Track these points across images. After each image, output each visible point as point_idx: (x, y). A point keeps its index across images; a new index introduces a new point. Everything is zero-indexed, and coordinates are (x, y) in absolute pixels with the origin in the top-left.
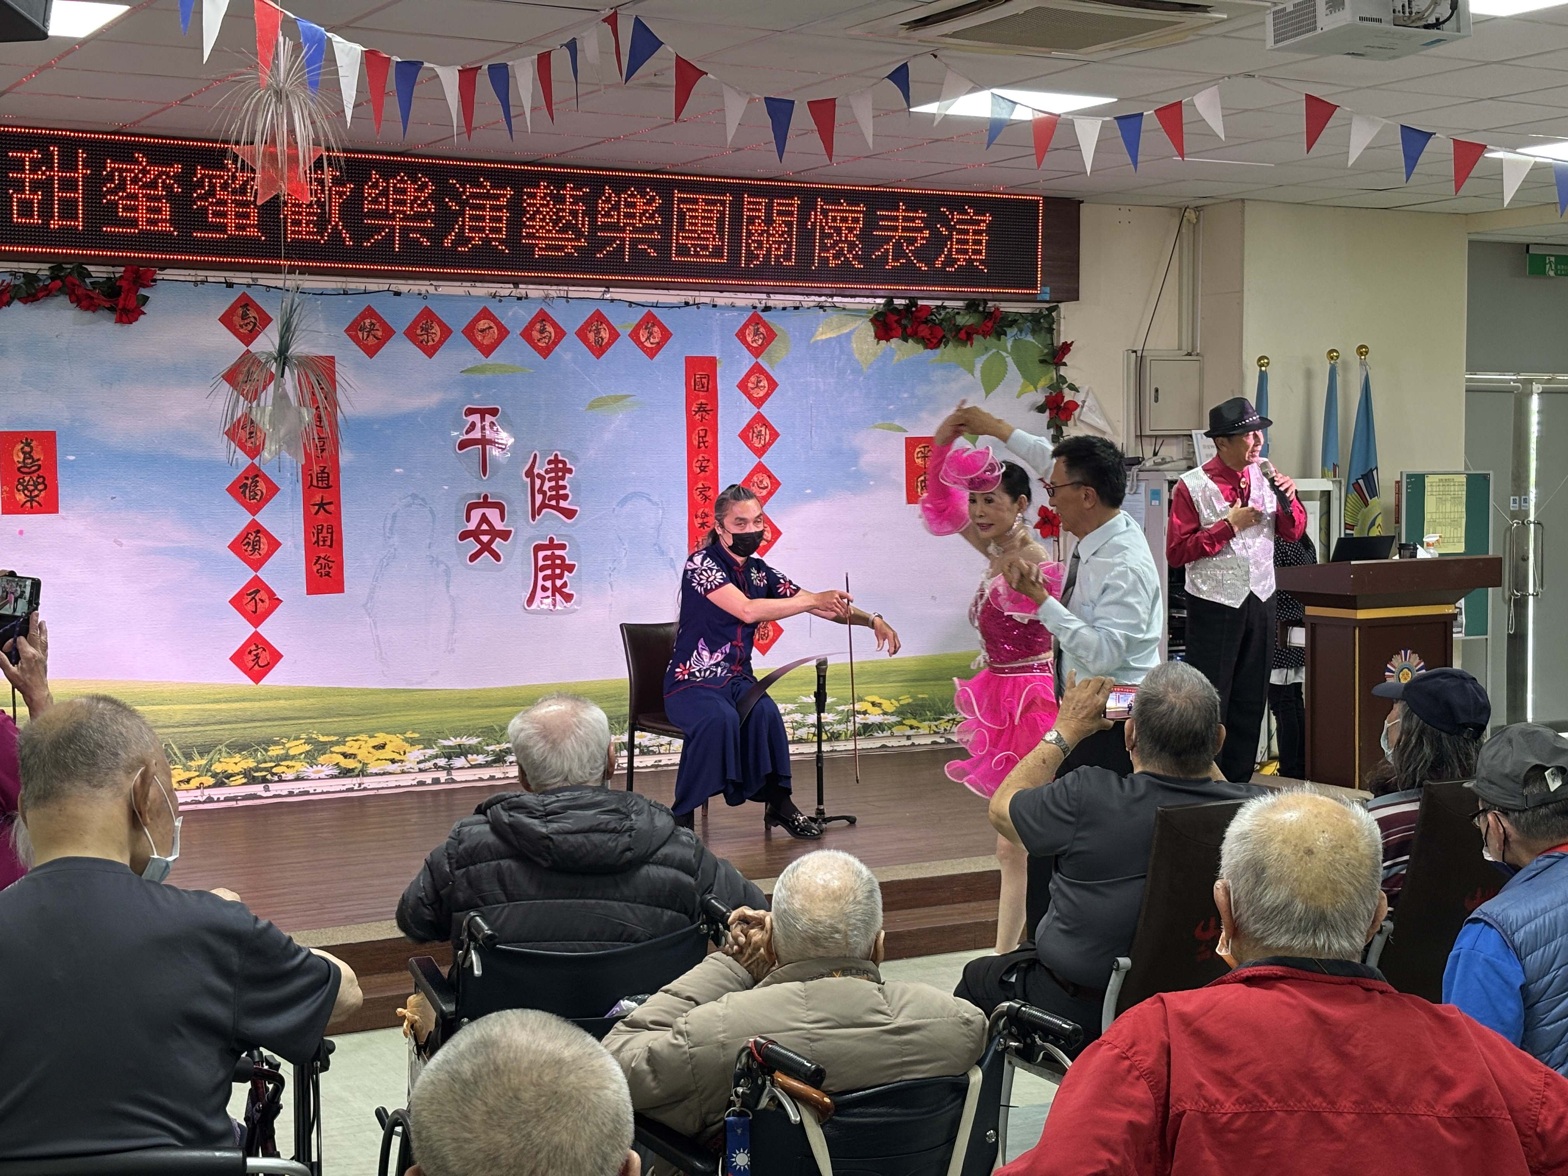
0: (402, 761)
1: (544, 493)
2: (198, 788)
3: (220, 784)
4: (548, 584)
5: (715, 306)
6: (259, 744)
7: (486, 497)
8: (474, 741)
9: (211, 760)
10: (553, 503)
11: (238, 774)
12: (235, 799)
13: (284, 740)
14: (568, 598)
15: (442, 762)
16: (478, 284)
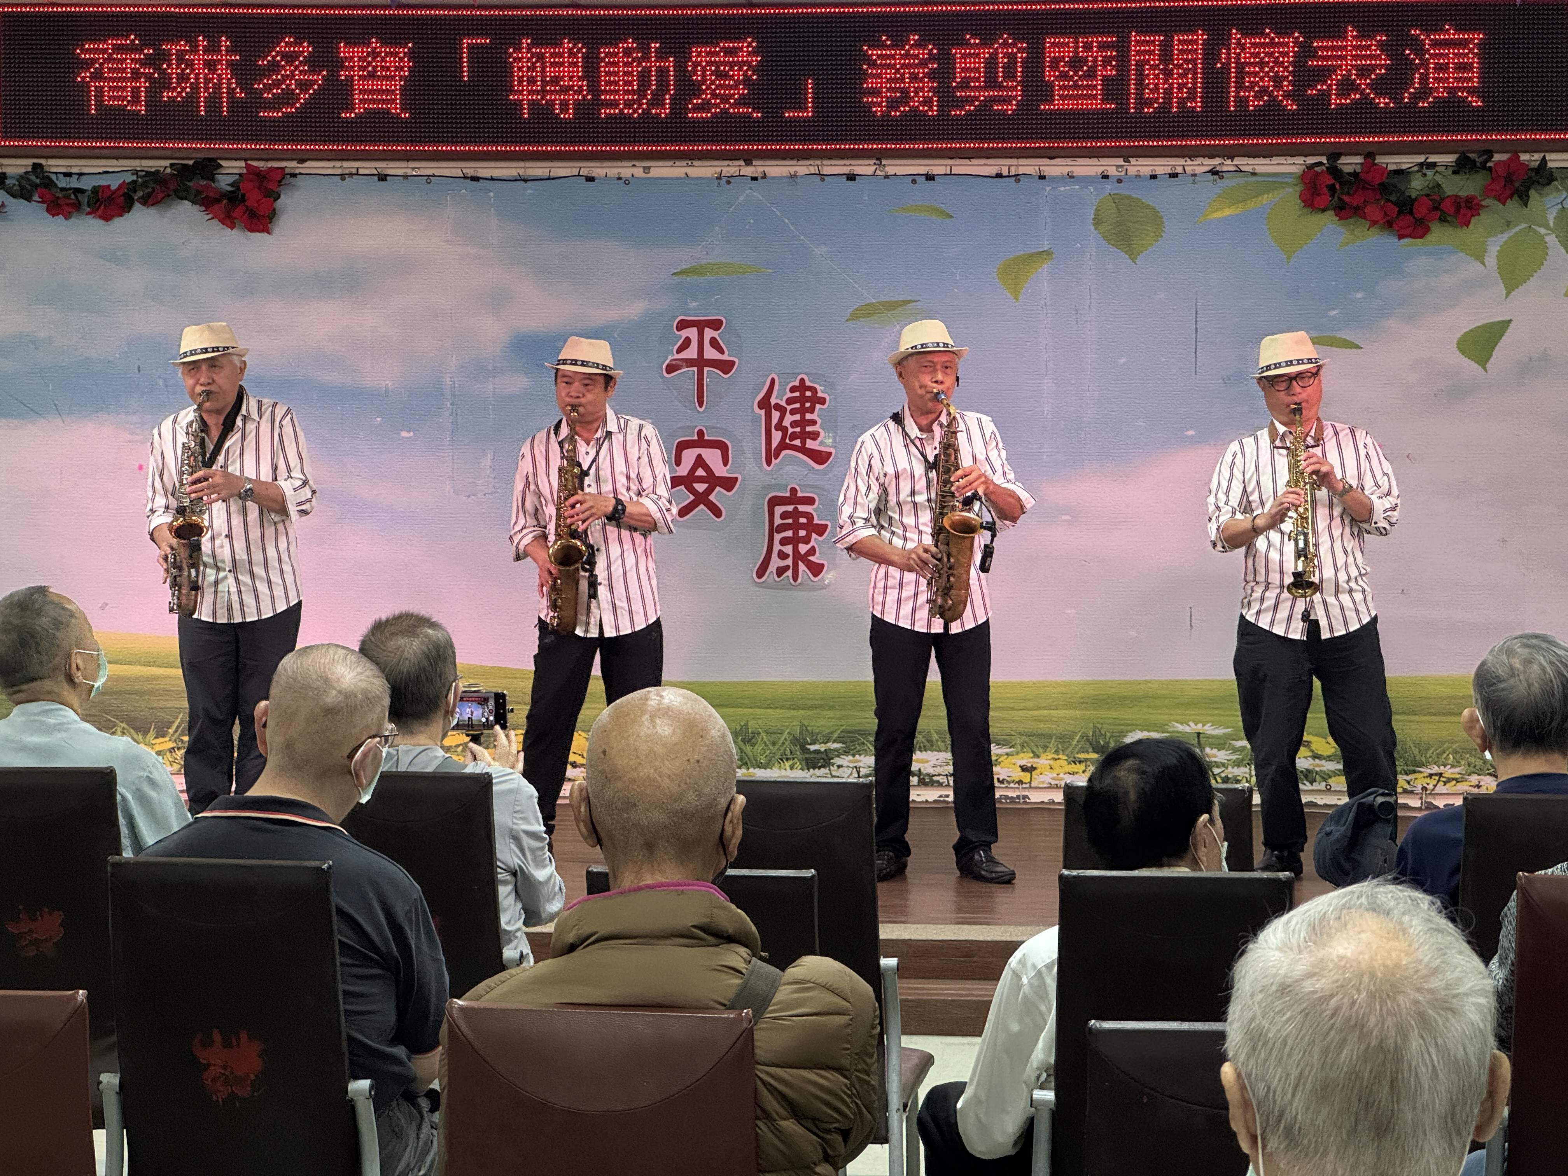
1: (784, 430)
4: (788, 549)
5: (1042, 177)
7: (702, 434)
10: (797, 442)
14: (817, 569)
16: (695, 163)
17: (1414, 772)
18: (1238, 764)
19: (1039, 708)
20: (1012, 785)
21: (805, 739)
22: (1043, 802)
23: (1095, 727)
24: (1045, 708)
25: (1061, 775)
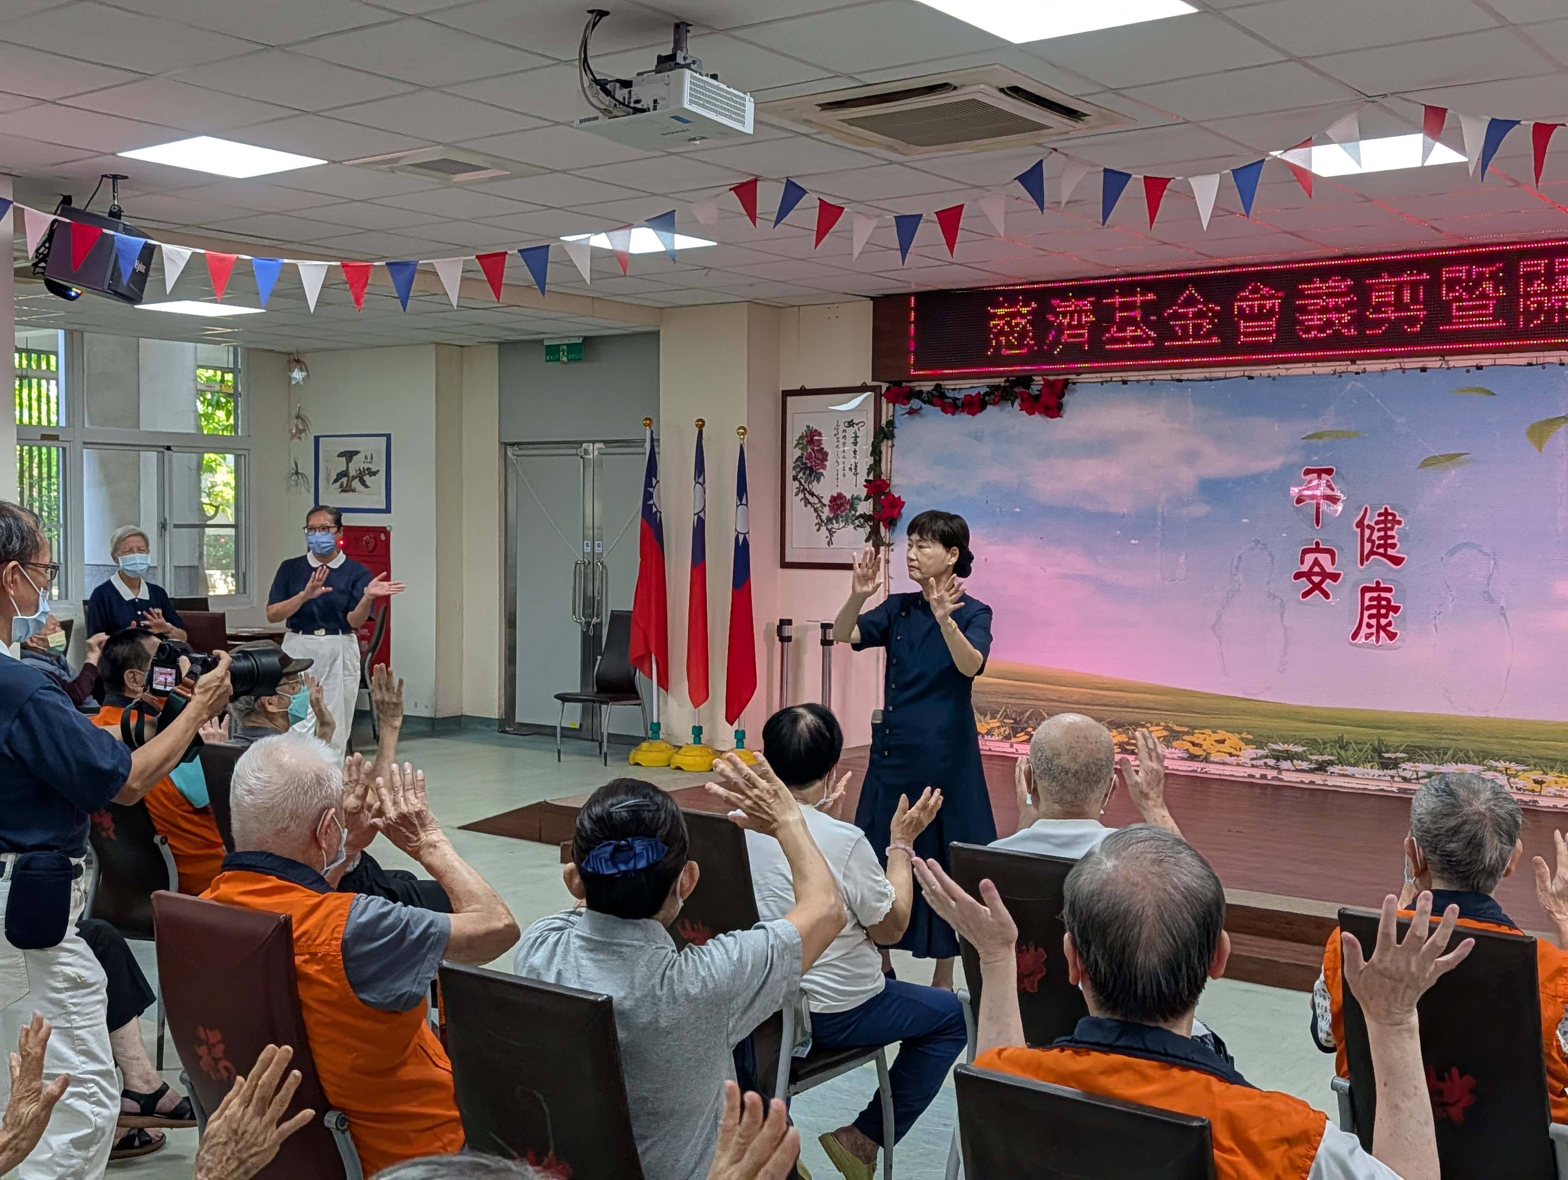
0: (1238, 756)
1: (1373, 542)
4: (1373, 622)
5: (1562, 364)
7: (1317, 544)
8: (1299, 749)
10: (1381, 550)
14: (1392, 636)
15: (1271, 762)
16: (1318, 364)
19: (1548, 740)
20: (1527, 792)
21: (1381, 750)
22: (1549, 806)
24: (1551, 740)
25: (1564, 789)
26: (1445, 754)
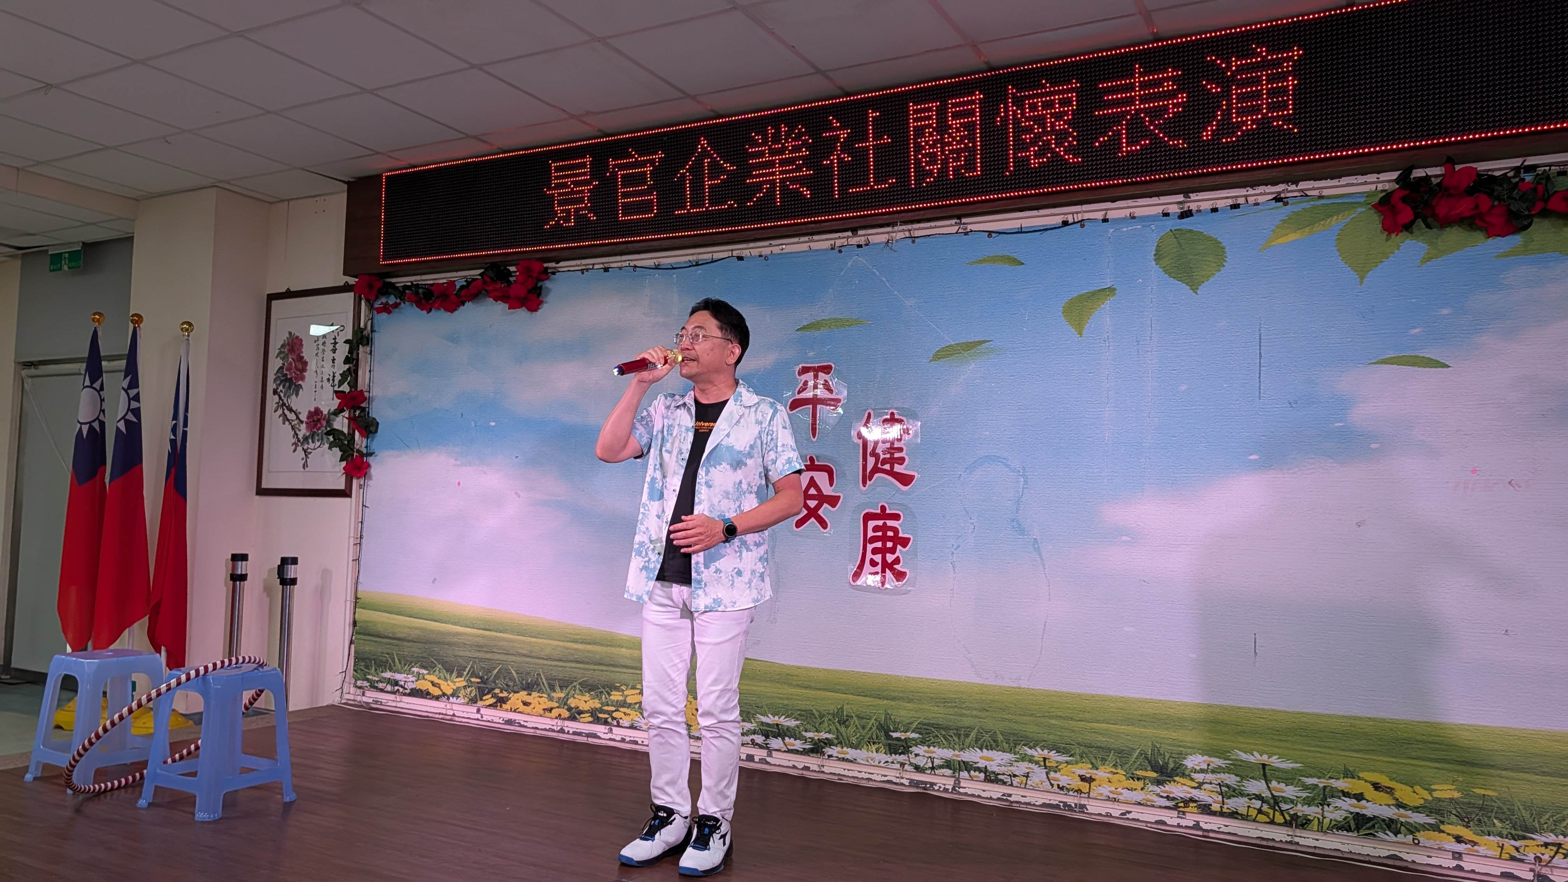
1: (877, 456)
2: (556, 718)
3: (572, 718)
4: (878, 558)
5: (1106, 220)
6: (604, 688)
7: (815, 460)
8: (792, 723)
9: (568, 694)
10: (887, 467)
11: (587, 712)
12: (580, 734)
13: (623, 688)
14: (900, 576)
15: (759, 739)
16: (815, 237)
17: (1524, 838)
18: (1308, 802)
19: (1098, 721)
20: (1071, 793)
21: (888, 727)
22: (1100, 815)
23: (1154, 746)
24: (1104, 722)
25: (1119, 790)
26: (967, 736)
